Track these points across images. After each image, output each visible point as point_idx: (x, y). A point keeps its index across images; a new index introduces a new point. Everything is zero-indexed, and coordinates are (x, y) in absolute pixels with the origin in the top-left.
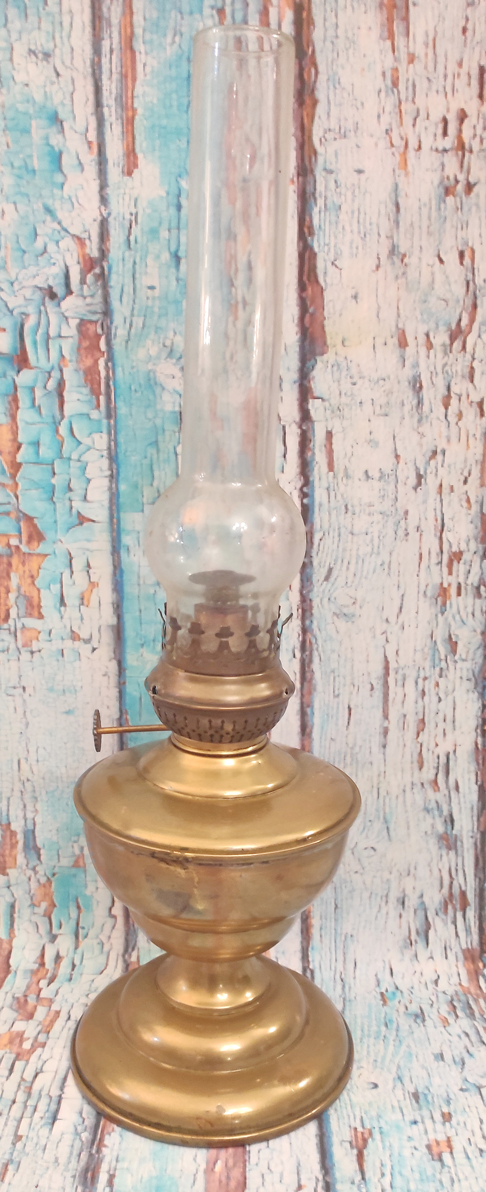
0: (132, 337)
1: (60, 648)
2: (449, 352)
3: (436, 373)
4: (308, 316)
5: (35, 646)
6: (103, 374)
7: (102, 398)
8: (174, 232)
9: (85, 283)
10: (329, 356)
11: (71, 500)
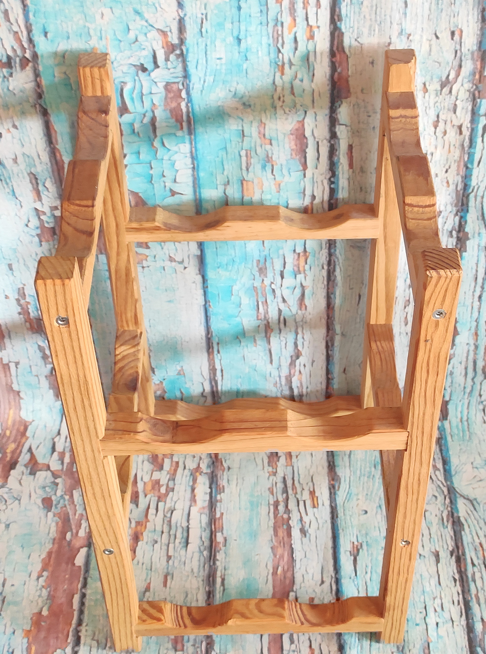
0: (205, 88)
1: (163, 265)
2: (439, 94)
3: (429, 108)
4: (336, 74)
5: (145, 264)
6: (184, 110)
7: (185, 124)
8: (236, 24)
9: (169, 60)
10: (352, 99)
11: (165, 182)
